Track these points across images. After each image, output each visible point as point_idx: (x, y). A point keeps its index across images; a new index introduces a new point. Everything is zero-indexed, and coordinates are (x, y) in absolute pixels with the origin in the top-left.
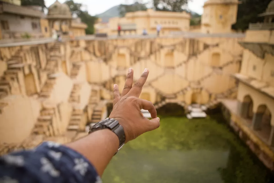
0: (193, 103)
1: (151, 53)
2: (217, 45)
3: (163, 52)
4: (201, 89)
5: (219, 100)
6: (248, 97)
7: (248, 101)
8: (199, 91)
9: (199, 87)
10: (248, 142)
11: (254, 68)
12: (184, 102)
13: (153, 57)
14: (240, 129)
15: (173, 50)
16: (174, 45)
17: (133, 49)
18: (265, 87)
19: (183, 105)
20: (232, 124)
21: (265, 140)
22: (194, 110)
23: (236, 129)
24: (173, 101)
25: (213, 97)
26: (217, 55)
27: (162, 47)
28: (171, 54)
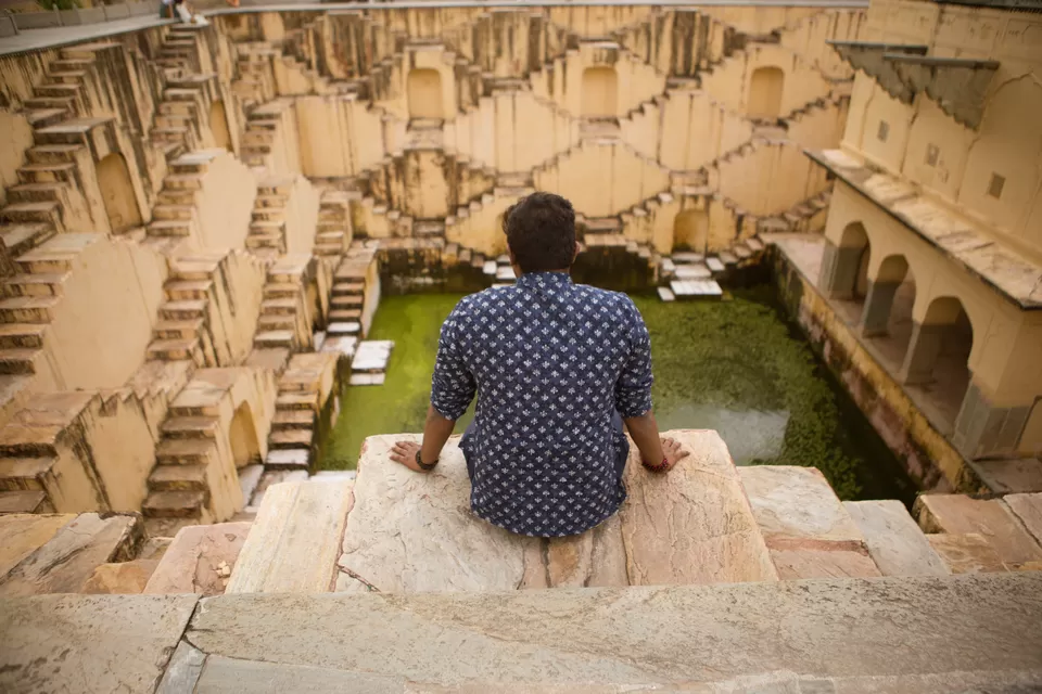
0: (681, 246)
1: (534, 66)
2: (775, 36)
3: (579, 61)
4: (709, 198)
5: (768, 239)
6: (856, 228)
7: (855, 242)
8: (701, 203)
9: (703, 190)
10: (846, 376)
11: (883, 132)
12: (649, 245)
13: (539, 81)
14: (827, 336)
15: (613, 56)
16: (619, 37)
17: (467, 49)
18: (903, 199)
19: (644, 253)
20: (803, 319)
21: (890, 367)
22: (681, 271)
23: (816, 334)
24: (609, 241)
25: (750, 225)
26: (774, 73)
27: (573, 43)
28: (605, 68)
